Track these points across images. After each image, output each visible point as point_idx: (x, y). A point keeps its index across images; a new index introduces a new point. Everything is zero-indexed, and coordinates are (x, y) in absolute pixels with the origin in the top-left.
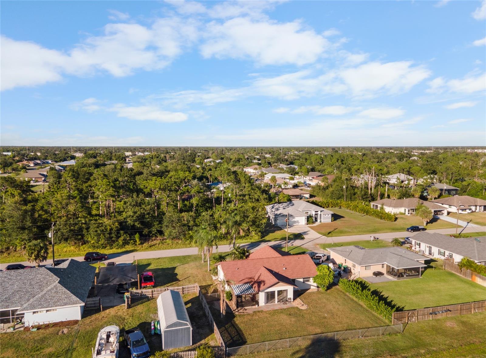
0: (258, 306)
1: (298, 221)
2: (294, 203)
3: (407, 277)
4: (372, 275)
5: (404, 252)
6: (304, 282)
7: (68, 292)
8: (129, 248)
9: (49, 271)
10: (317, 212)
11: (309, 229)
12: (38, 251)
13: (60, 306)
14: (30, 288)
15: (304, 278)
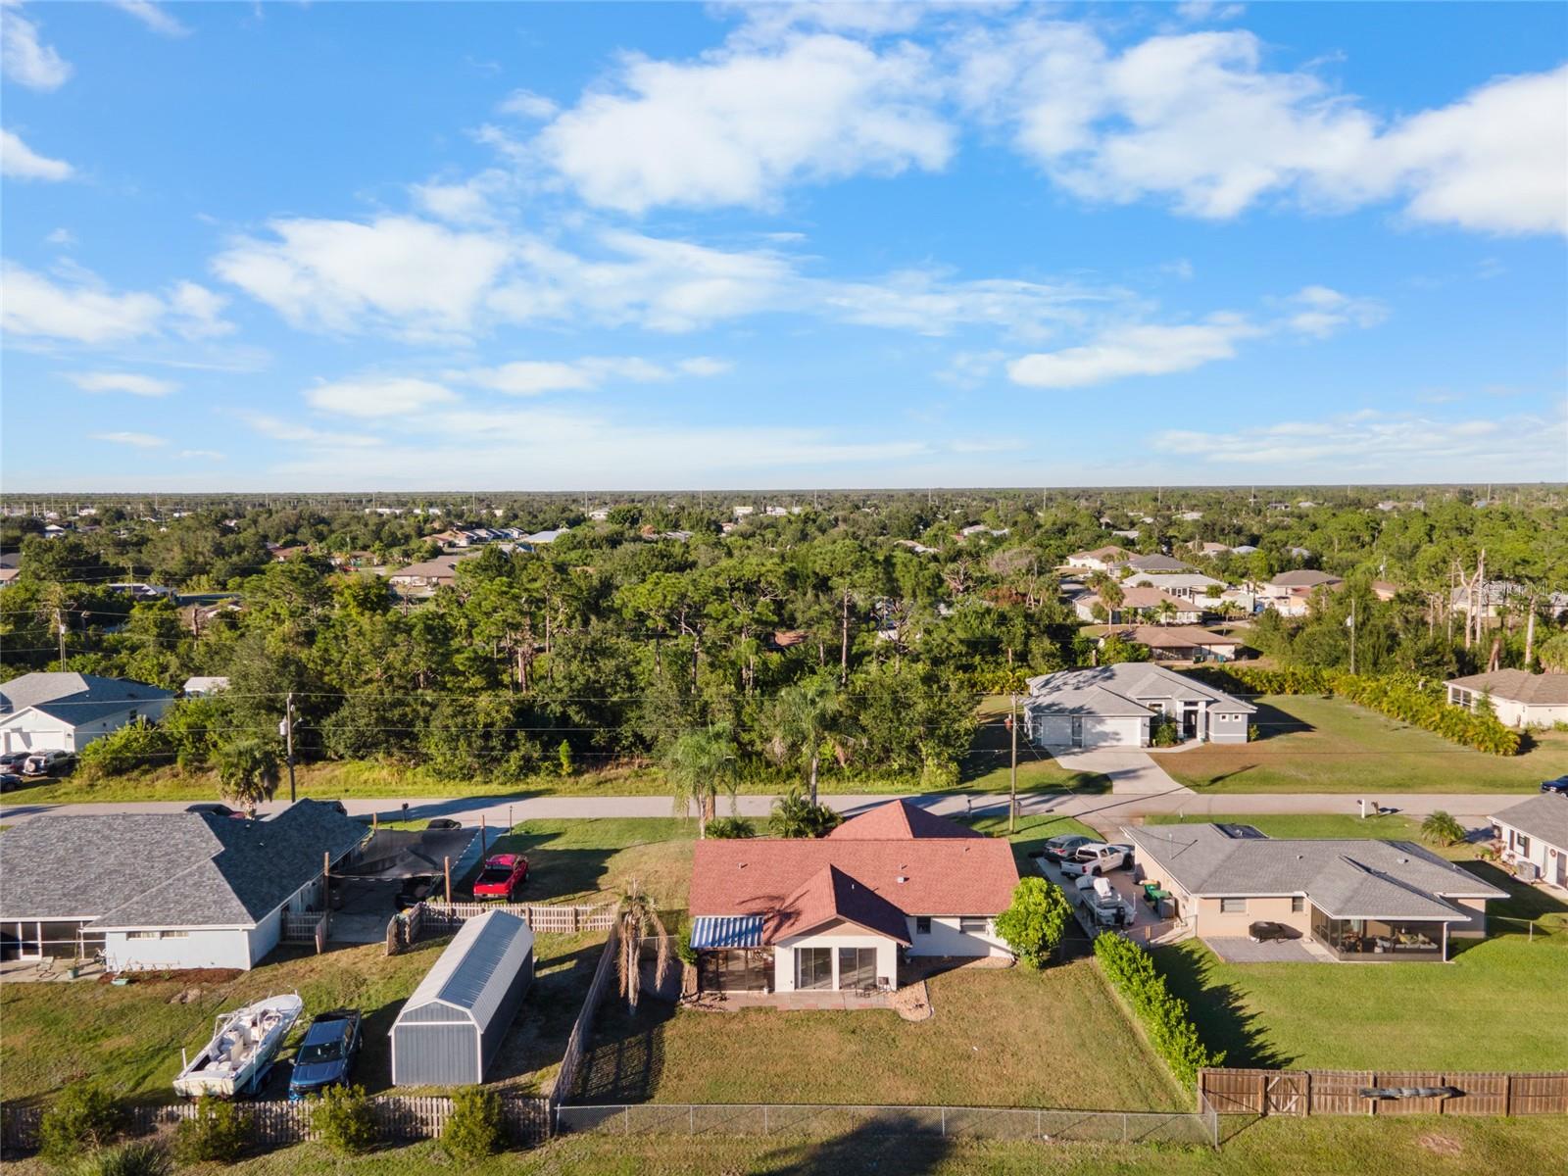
0: (771, 989)
1: (1117, 734)
2: (1117, 672)
3: (1385, 955)
4: (1246, 933)
5: (1401, 861)
6: (963, 931)
7: (228, 886)
8: (535, 783)
9: (207, 826)
10: (1195, 704)
11: (1151, 762)
13: (193, 923)
14: (145, 867)
15: (963, 918)
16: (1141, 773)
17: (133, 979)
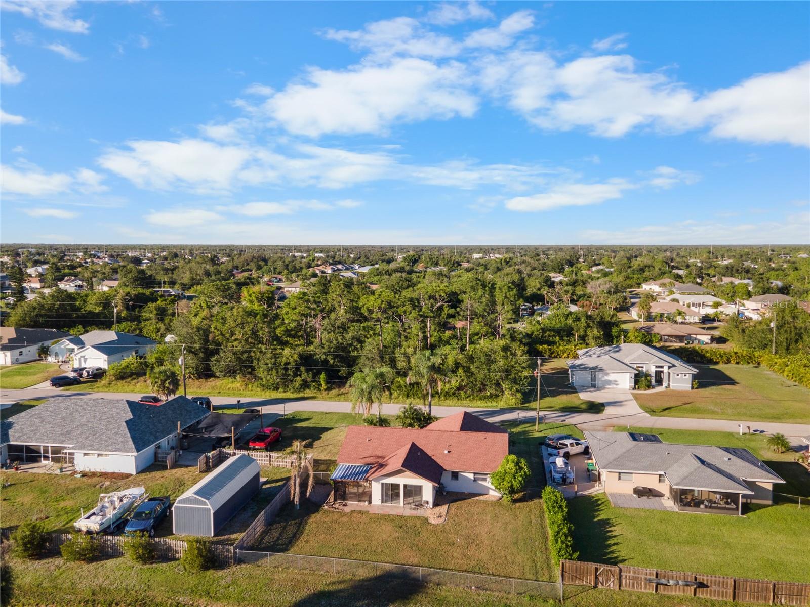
0: (370, 502)
1: (616, 381)
2: (622, 348)
5: (726, 459)
6: (475, 480)
7: (129, 435)
8: (308, 393)
10: (662, 367)
11: (632, 397)
12: (162, 380)
13: (110, 451)
14: (97, 424)
15: (475, 474)
16: (623, 403)
17: (84, 475)
